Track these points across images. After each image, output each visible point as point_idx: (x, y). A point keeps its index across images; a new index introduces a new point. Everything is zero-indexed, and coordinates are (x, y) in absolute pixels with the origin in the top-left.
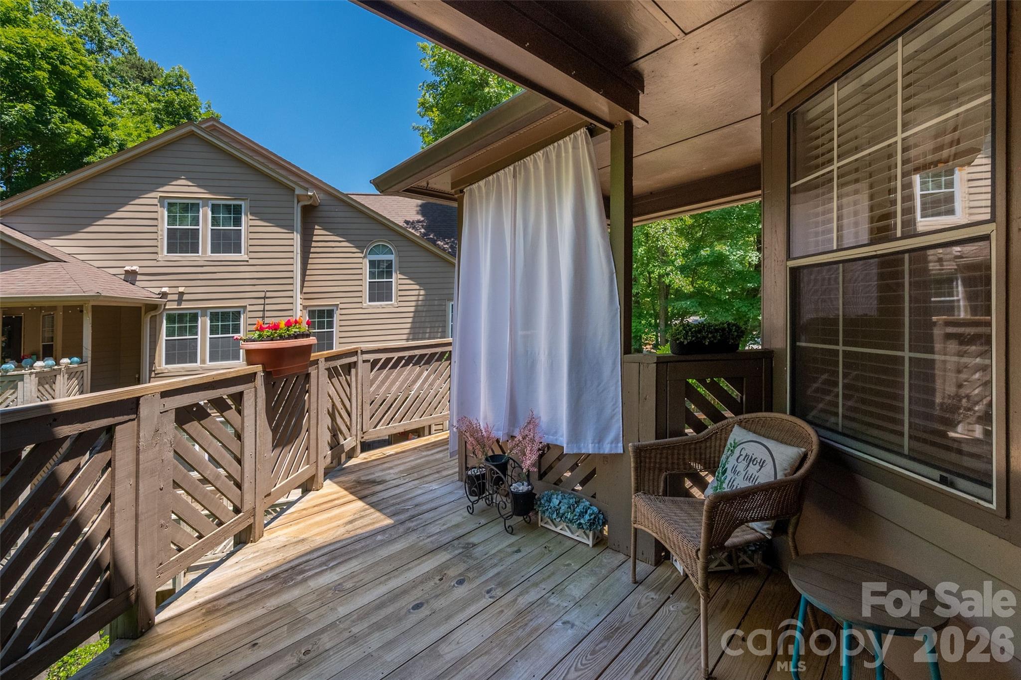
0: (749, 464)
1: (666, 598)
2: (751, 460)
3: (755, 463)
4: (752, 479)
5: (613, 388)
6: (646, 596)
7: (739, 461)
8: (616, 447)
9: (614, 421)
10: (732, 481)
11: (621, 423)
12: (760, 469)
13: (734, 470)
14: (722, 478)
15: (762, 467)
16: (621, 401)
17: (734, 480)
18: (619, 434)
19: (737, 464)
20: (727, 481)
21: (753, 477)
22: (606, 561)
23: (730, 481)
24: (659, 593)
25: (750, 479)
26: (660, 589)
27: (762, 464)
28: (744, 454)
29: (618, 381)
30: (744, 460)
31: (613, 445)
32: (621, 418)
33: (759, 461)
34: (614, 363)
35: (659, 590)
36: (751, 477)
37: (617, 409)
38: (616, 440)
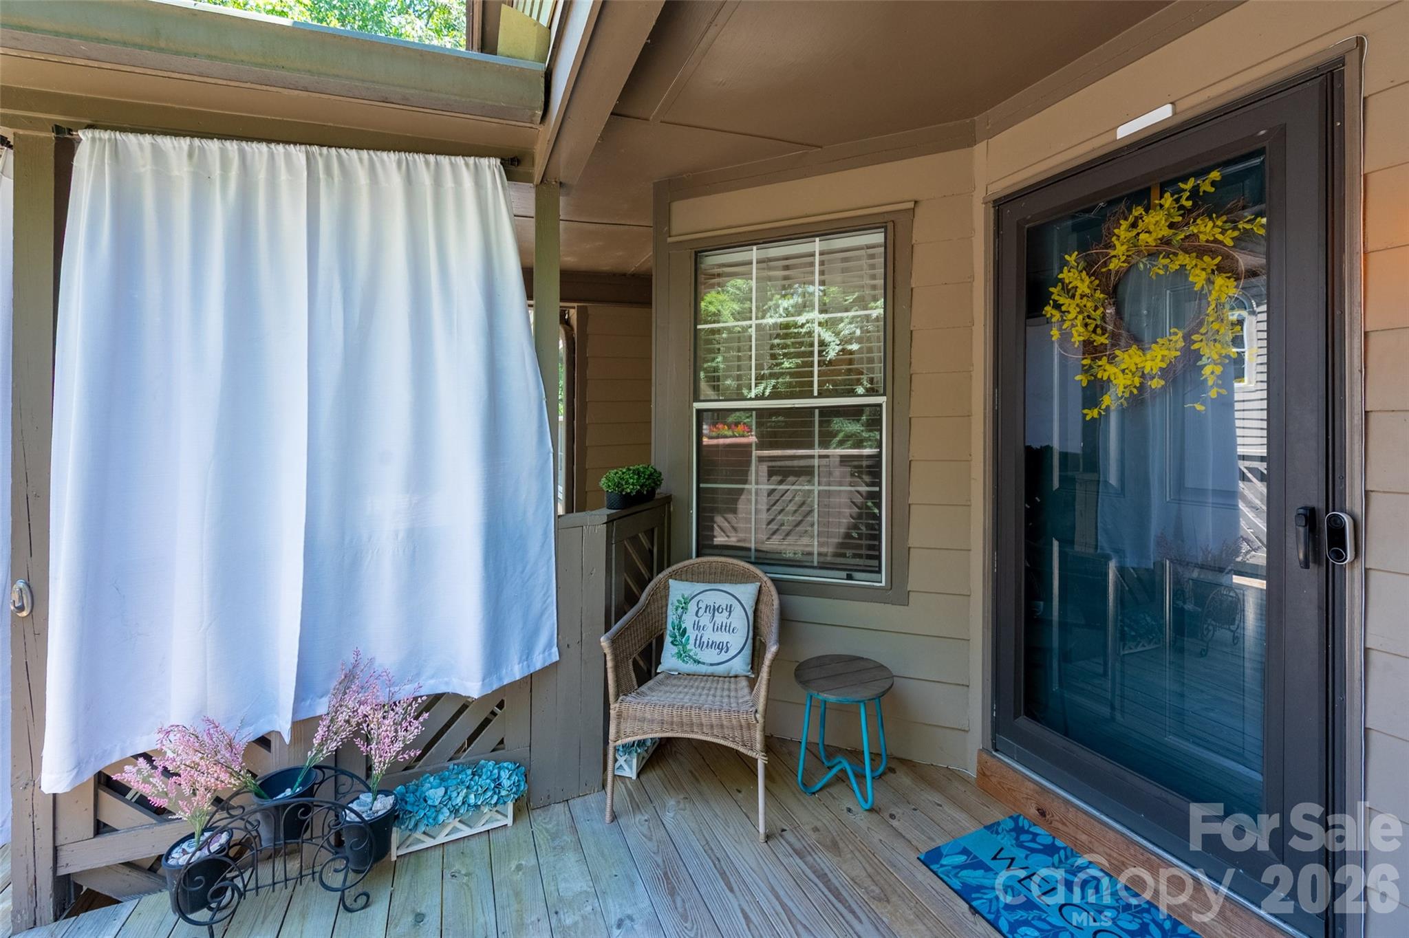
0: (714, 614)
1: (653, 809)
2: (715, 610)
3: (720, 611)
4: (723, 628)
5: (544, 569)
6: (637, 823)
7: (700, 614)
8: (550, 655)
9: (546, 616)
10: (699, 638)
11: (555, 618)
12: (730, 615)
13: (697, 626)
14: (683, 640)
15: (730, 612)
16: (554, 585)
17: (701, 637)
18: (552, 636)
19: (697, 619)
20: (692, 641)
21: (724, 625)
22: (550, 826)
23: (696, 640)
24: (643, 811)
25: (721, 628)
26: (638, 806)
27: (730, 609)
28: (702, 605)
29: (550, 558)
30: (706, 612)
31: (547, 653)
32: (555, 611)
33: (725, 608)
34: (545, 534)
35: (639, 808)
36: (722, 626)
37: (549, 600)
38: (549, 646)
